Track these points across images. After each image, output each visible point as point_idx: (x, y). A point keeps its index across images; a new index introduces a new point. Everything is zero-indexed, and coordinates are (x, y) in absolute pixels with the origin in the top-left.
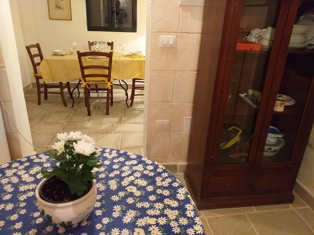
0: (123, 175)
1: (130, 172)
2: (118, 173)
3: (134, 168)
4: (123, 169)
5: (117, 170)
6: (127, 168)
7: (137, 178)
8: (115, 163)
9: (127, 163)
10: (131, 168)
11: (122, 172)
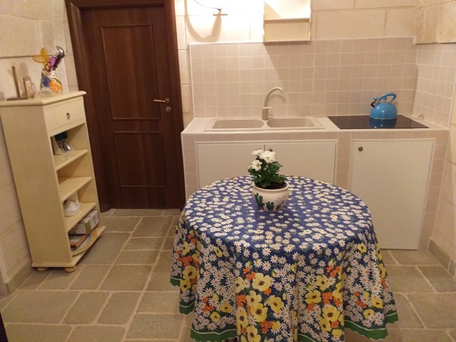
0: (231, 226)
1: (224, 227)
2: (235, 228)
3: (220, 229)
4: (230, 230)
5: (236, 230)
6: (225, 231)
7: (219, 223)
8: (238, 235)
9: (226, 234)
10: (223, 230)
11: (232, 228)
